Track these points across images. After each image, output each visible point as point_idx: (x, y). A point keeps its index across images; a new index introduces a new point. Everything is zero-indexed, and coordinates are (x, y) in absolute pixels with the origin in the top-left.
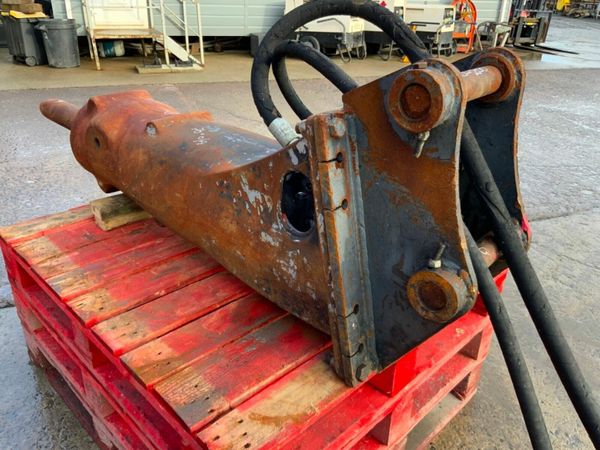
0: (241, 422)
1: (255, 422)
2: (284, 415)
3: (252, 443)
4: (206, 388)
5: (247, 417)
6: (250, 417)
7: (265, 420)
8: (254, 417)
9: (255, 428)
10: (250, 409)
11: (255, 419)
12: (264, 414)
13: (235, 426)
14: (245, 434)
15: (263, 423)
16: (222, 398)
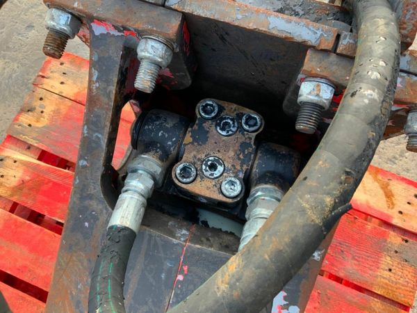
0: (401, 212)
1: (395, 202)
2: (376, 184)
3: (413, 194)
4: (387, 260)
5: (394, 210)
6: (393, 208)
7: (389, 195)
8: (391, 205)
9: (399, 198)
10: (386, 212)
11: (393, 204)
12: (385, 199)
13: (407, 215)
14: (409, 203)
15: (393, 195)
16: (389, 240)
